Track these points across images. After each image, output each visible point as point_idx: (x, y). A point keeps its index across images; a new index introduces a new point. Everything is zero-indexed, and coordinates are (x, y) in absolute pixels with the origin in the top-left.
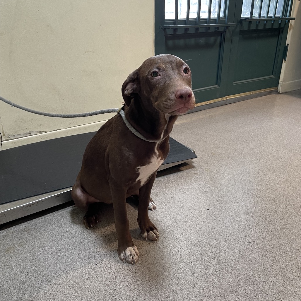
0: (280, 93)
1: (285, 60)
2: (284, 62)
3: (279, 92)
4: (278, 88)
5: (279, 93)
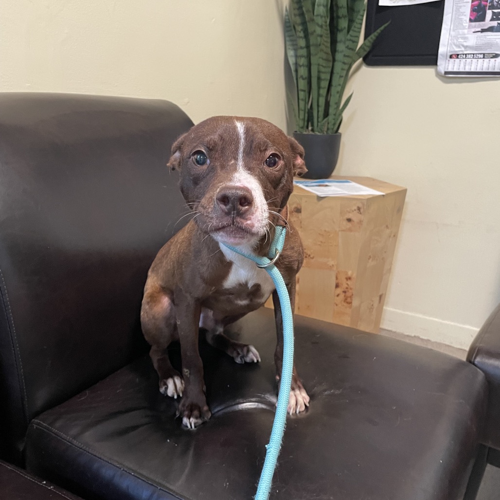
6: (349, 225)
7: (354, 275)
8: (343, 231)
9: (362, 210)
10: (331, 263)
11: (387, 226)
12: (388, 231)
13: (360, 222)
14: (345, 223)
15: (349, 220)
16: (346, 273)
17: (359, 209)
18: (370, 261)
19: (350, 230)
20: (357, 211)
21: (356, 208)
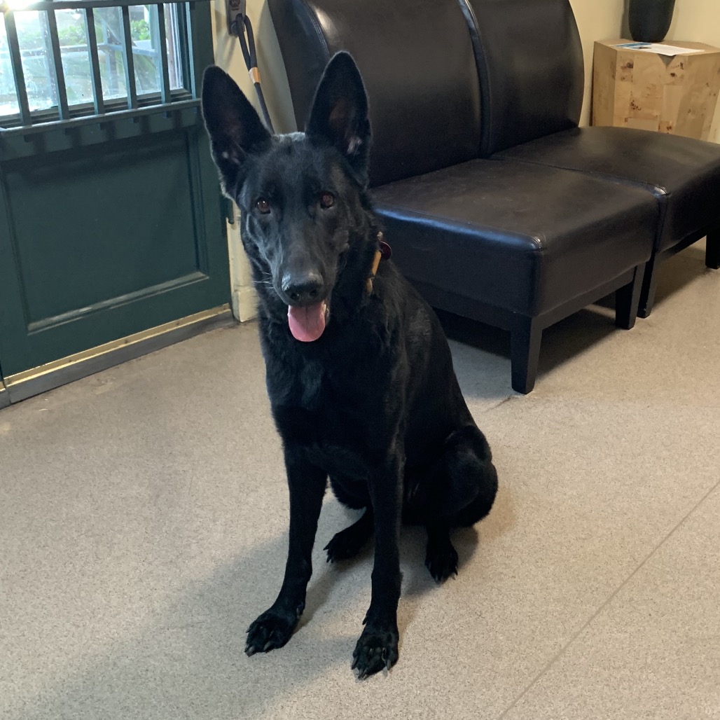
0: (242, 321)
1: (232, 223)
2: (233, 228)
3: (237, 317)
4: (231, 307)
5: (238, 322)
6: (673, 79)
7: (674, 125)
8: (668, 84)
9: (684, 66)
10: (656, 113)
11: (707, 84)
12: (708, 90)
13: (682, 77)
14: (670, 77)
15: (673, 75)
16: (668, 122)
17: (682, 64)
18: (690, 114)
19: (673, 84)
20: (680, 67)
21: (679, 64)
